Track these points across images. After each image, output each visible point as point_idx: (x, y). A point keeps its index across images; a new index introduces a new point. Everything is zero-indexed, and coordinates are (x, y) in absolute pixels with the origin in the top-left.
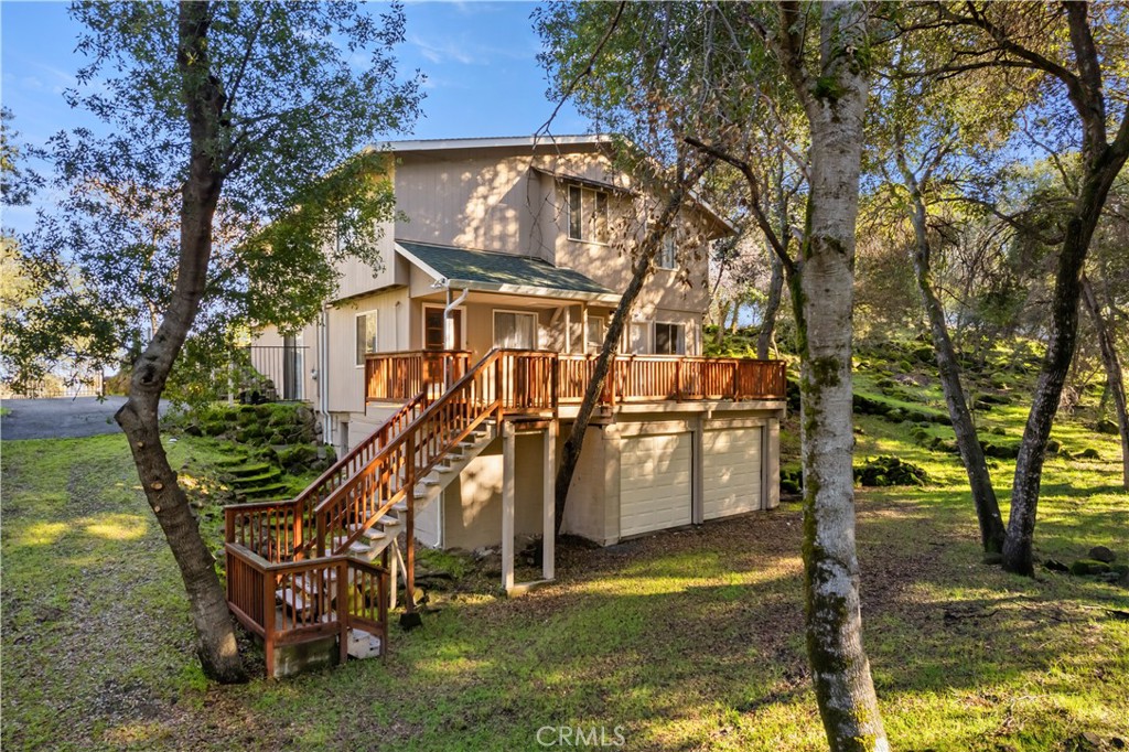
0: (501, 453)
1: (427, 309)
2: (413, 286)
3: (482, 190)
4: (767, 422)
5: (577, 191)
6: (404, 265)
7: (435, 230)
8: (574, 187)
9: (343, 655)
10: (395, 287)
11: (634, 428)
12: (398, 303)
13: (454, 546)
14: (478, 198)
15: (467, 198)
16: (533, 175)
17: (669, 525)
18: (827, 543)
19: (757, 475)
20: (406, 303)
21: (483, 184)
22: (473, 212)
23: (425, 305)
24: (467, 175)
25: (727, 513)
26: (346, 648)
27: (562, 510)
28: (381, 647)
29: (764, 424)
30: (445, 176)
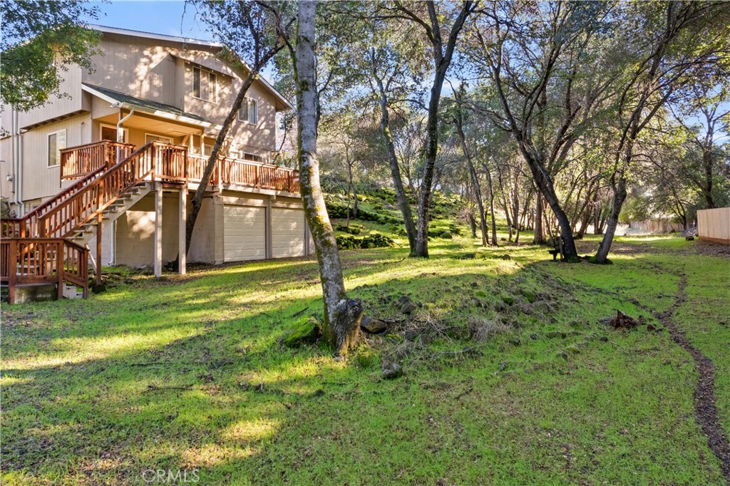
0: (154, 211)
1: (103, 128)
2: (94, 112)
5: (199, 70)
6: (88, 97)
8: (196, 68)
9: (60, 295)
10: (81, 113)
11: (233, 200)
12: (83, 123)
13: (122, 263)
16: (171, 59)
18: (305, 148)
20: (88, 122)
23: (102, 125)
26: (62, 292)
27: (190, 240)
28: (83, 294)
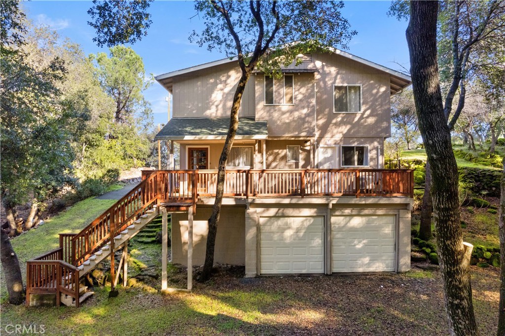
3: (220, 86)
4: (399, 211)
7: (193, 110)
9: (58, 302)
11: (272, 211)
14: (218, 91)
15: (212, 91)
17: (304, 272)
19: (391, 248)
21: (221, 83)
22: (215, 97)
23: (188, 147)
24: (212, 81)
25: (361, 270)
29: (397, 213)
30: (199, 83)
